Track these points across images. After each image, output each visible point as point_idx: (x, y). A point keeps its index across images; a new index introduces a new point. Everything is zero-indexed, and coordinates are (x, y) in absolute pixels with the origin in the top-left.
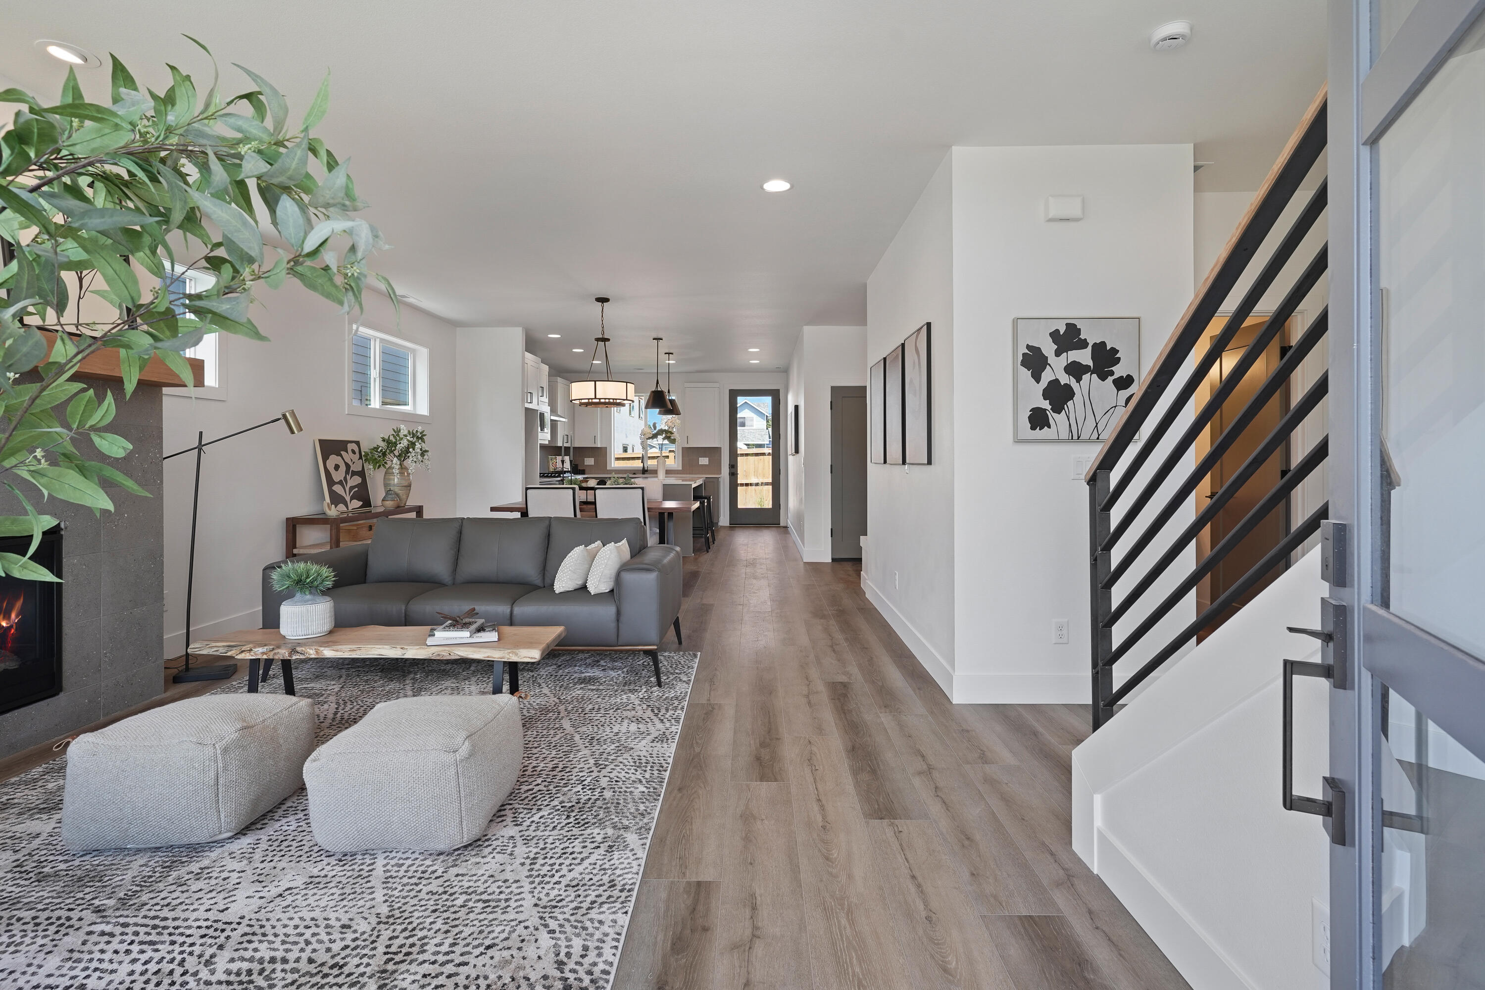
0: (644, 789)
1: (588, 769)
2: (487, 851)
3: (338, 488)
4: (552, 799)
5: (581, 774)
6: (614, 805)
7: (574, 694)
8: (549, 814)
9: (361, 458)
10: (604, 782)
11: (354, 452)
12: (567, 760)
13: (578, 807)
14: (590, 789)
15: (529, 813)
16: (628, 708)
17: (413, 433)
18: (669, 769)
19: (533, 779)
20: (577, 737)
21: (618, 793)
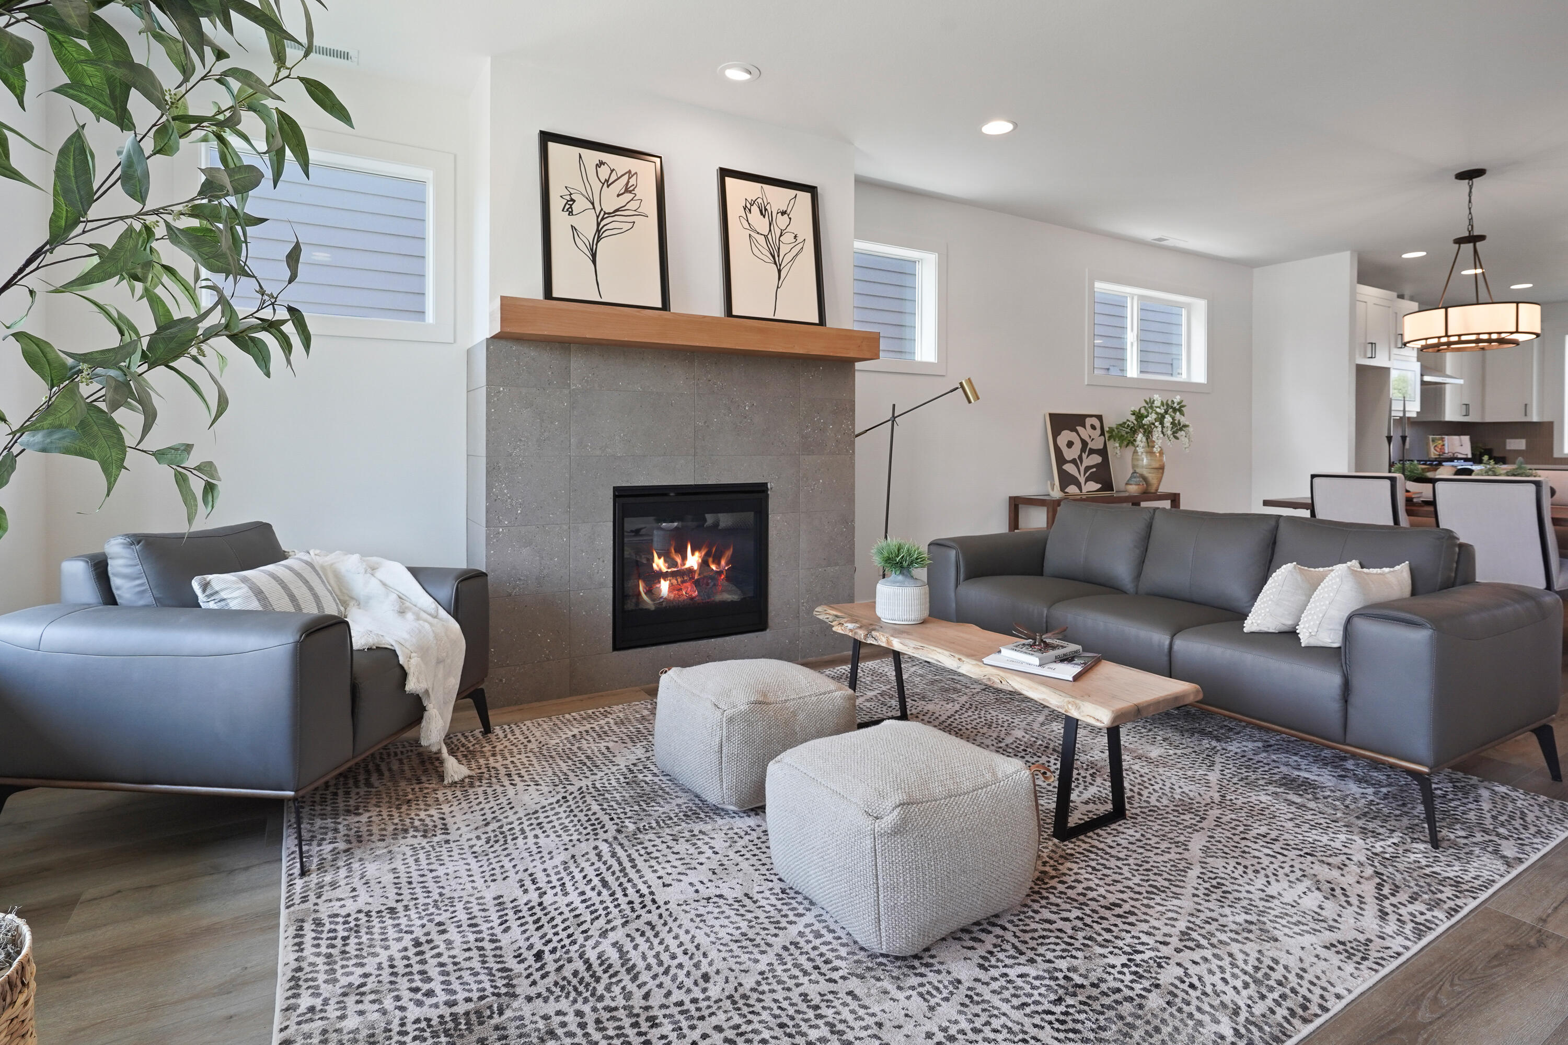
0: (1228, 1033)
1: (1165, 935)
2: (914, 981)
3: (1070, 468)
4: (1065, 954)
5: (1144, 938)
6: (1149, 1028)
7: (1253, 799)
8: (1036, 978)
9: (1102, 434)
10: (1169, 975)
11: (1093, 427)
12: (1145, 902)
13: (1088, 994)
14: (1135, 973)
15: (1014, 958)
16: (1330, 860)
17: (1167, 404)
18: (1318, 1022)
19: (1068, 907)
20: (1196, 871)
21: (1174, 1010)
